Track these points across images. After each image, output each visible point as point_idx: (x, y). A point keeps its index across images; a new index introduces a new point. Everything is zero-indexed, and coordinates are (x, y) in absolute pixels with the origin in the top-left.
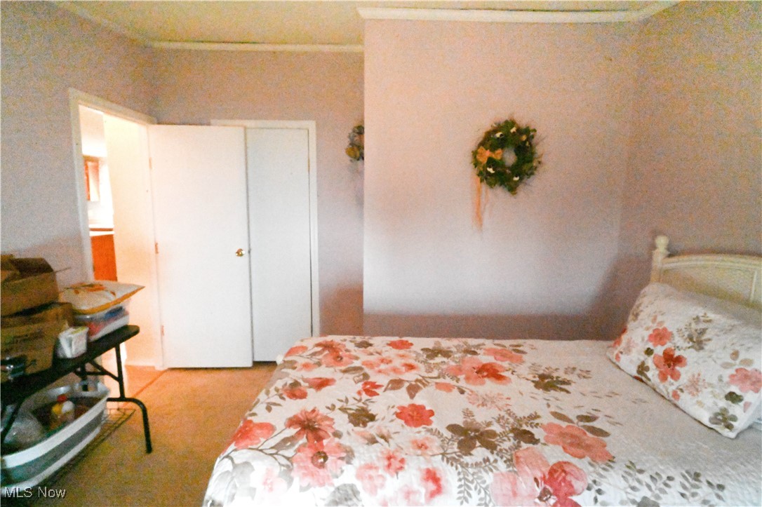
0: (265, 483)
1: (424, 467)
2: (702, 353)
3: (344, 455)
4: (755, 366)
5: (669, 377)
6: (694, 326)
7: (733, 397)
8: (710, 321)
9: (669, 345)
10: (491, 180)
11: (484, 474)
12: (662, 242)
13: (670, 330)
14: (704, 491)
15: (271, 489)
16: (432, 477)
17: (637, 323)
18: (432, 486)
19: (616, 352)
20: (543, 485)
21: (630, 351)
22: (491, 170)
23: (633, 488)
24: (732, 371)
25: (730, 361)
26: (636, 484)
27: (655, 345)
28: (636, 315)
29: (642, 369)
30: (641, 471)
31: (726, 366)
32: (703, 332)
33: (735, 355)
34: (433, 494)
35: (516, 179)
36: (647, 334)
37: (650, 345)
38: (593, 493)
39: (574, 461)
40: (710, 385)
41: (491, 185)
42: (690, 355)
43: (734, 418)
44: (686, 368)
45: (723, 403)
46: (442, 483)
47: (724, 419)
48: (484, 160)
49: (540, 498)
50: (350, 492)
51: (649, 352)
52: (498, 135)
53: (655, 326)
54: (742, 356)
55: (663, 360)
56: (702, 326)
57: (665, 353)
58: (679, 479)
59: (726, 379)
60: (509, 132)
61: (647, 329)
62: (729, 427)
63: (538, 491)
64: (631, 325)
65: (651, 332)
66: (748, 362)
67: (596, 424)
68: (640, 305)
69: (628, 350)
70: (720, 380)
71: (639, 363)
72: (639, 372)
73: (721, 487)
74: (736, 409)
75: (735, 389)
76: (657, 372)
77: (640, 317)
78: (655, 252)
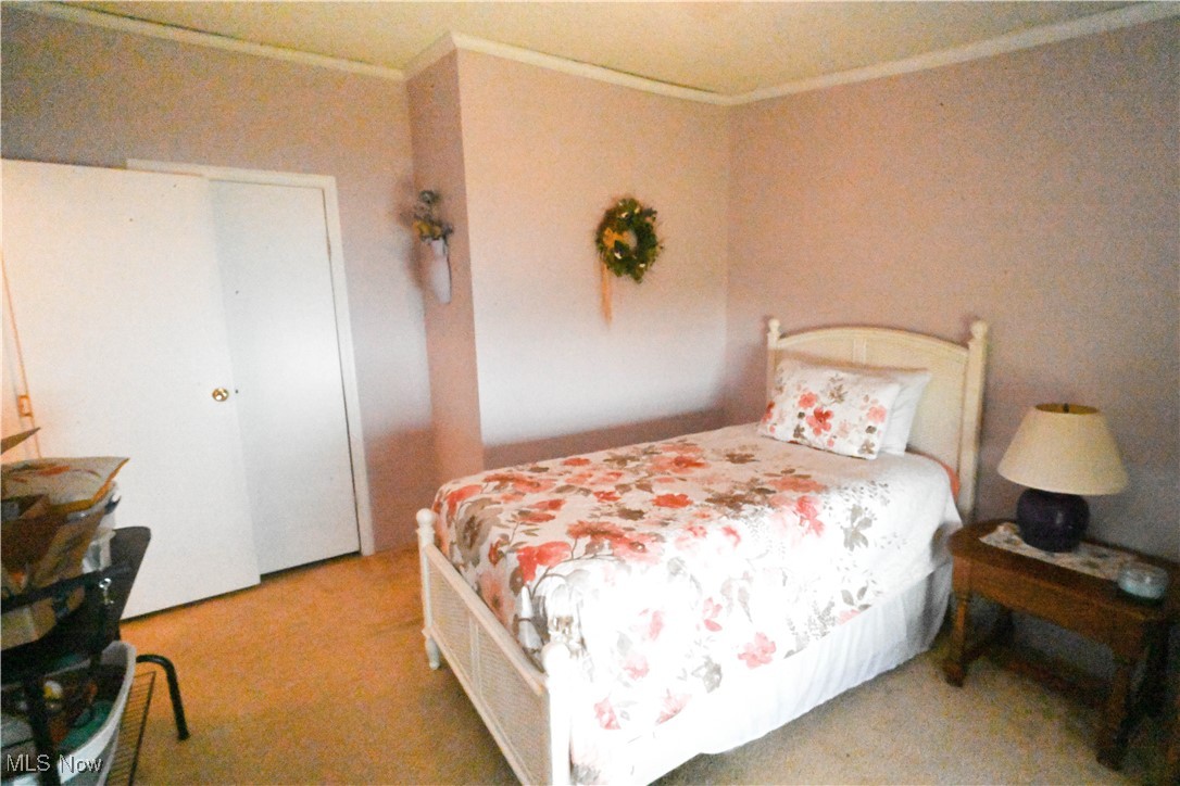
0: (606, 580)
1: (719, 527)
2: (844, 404)
3: (654, 538)
4: (879, 404)
5: (822, 430)
6: (832, 386)
7: (870, 430)
8: (841, 379)
9: (817, 405)
10: (618, 266)
11: (761, 519)
12: (774, 325)
13: (814, 393)
14: (880, 490)
15: (613, 584)
16: (730, 531)
17: (783, 395)
18: (733, 538)
19: (769, 426)
20: (799, 514)
21: (783, 420)
22: (618, 256)
23: (847, 500)
24: (867, 411)
25: (864, 404)
26: (847, 497)
27: (805, 409)
28: (781, 389)
29: (798, 431)
30: (846, 488)
31: (863, 408)
32: (840, 388)
33: (867, 398)
34: (736, 544)
35: (642, 266)
36: (796, 401)
37: (801, 410)
38: (827, 510)
39: (807, 494)
40: (855, 426)
41: (618, 274)
42: (835, 408)
43: (873, 445)
44: (835, 418)
45: (865, 436)
46: (739, 533)
47: (867, 448)
48: (610, 244)
49: (800, 524)
50: (678, 563)
51: (801, 415)
52: (624, 215)
53: (801, 393)
54: (871, 399)
55: (814, 419)
56: (838, 384)
57: (815, 413)
58: (866, 488)
59: (864, 418)
60: (633, 212)
61: (795, 397)
62: (871, 452)
63: (798, 519)
64: (778, 398)
65: (799, 398)
66: (875, 401)
67: (796, 473)
68: (781, 380)
69: (781, 419)
70: (861, 419)
71: (795, 427)
72: (795, 435)
73: (886, 485)
74: (873, 438)
75: (871, 424)
76: (812, 430)
77: (785, 390)
78: (769, 335)
